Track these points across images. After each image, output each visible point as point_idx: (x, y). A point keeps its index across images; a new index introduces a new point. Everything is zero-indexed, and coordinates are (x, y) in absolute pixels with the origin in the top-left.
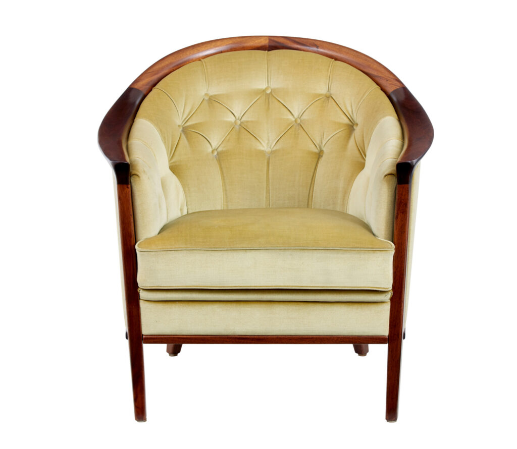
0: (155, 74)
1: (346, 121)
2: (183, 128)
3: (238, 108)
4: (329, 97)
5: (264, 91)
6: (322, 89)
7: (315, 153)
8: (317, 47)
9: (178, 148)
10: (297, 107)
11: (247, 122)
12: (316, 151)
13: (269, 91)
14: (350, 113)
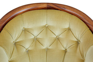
0: (4, 22)
1: (76, 40)
2: (15, 43)
3: (36, 33)
4: (69, 29)
5: (45, 26)
6: (67, 26)
7: (64, 51)
8: (65, 9)
9: (13, 54)
10: (57, 33)
11: (39, 38)
12: (64, 49)
13: (47, 26)
14: (78, 37)
